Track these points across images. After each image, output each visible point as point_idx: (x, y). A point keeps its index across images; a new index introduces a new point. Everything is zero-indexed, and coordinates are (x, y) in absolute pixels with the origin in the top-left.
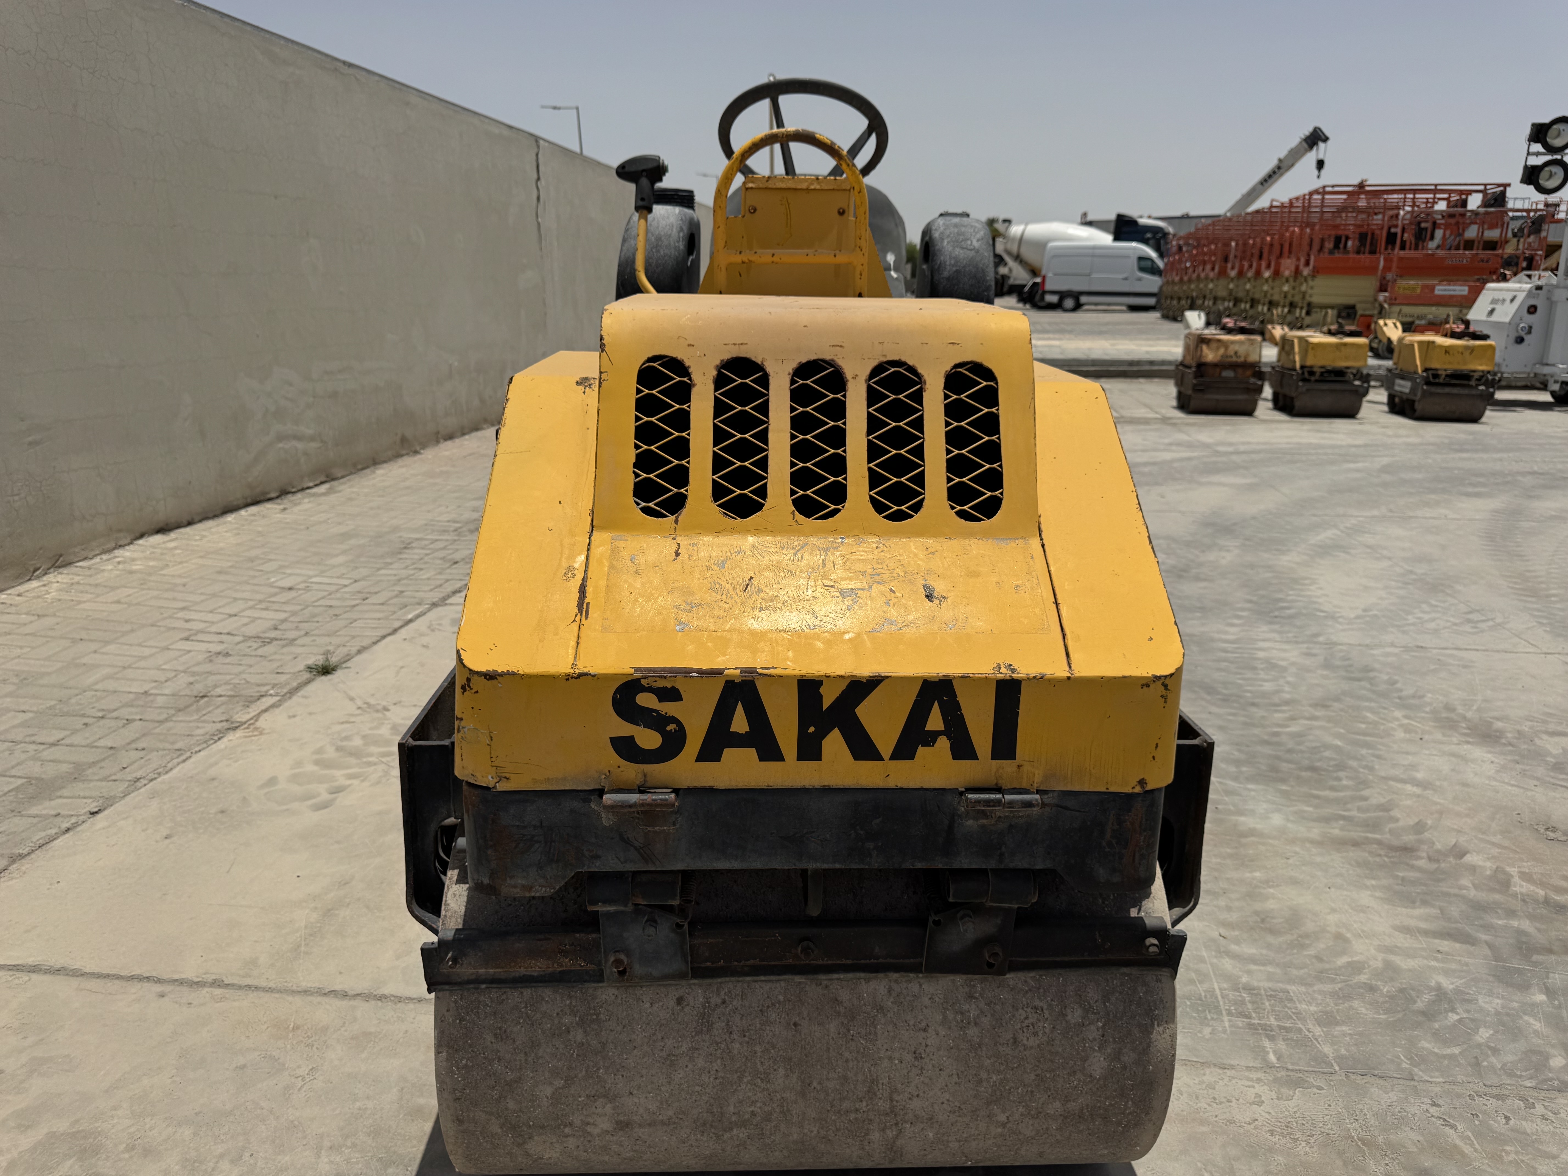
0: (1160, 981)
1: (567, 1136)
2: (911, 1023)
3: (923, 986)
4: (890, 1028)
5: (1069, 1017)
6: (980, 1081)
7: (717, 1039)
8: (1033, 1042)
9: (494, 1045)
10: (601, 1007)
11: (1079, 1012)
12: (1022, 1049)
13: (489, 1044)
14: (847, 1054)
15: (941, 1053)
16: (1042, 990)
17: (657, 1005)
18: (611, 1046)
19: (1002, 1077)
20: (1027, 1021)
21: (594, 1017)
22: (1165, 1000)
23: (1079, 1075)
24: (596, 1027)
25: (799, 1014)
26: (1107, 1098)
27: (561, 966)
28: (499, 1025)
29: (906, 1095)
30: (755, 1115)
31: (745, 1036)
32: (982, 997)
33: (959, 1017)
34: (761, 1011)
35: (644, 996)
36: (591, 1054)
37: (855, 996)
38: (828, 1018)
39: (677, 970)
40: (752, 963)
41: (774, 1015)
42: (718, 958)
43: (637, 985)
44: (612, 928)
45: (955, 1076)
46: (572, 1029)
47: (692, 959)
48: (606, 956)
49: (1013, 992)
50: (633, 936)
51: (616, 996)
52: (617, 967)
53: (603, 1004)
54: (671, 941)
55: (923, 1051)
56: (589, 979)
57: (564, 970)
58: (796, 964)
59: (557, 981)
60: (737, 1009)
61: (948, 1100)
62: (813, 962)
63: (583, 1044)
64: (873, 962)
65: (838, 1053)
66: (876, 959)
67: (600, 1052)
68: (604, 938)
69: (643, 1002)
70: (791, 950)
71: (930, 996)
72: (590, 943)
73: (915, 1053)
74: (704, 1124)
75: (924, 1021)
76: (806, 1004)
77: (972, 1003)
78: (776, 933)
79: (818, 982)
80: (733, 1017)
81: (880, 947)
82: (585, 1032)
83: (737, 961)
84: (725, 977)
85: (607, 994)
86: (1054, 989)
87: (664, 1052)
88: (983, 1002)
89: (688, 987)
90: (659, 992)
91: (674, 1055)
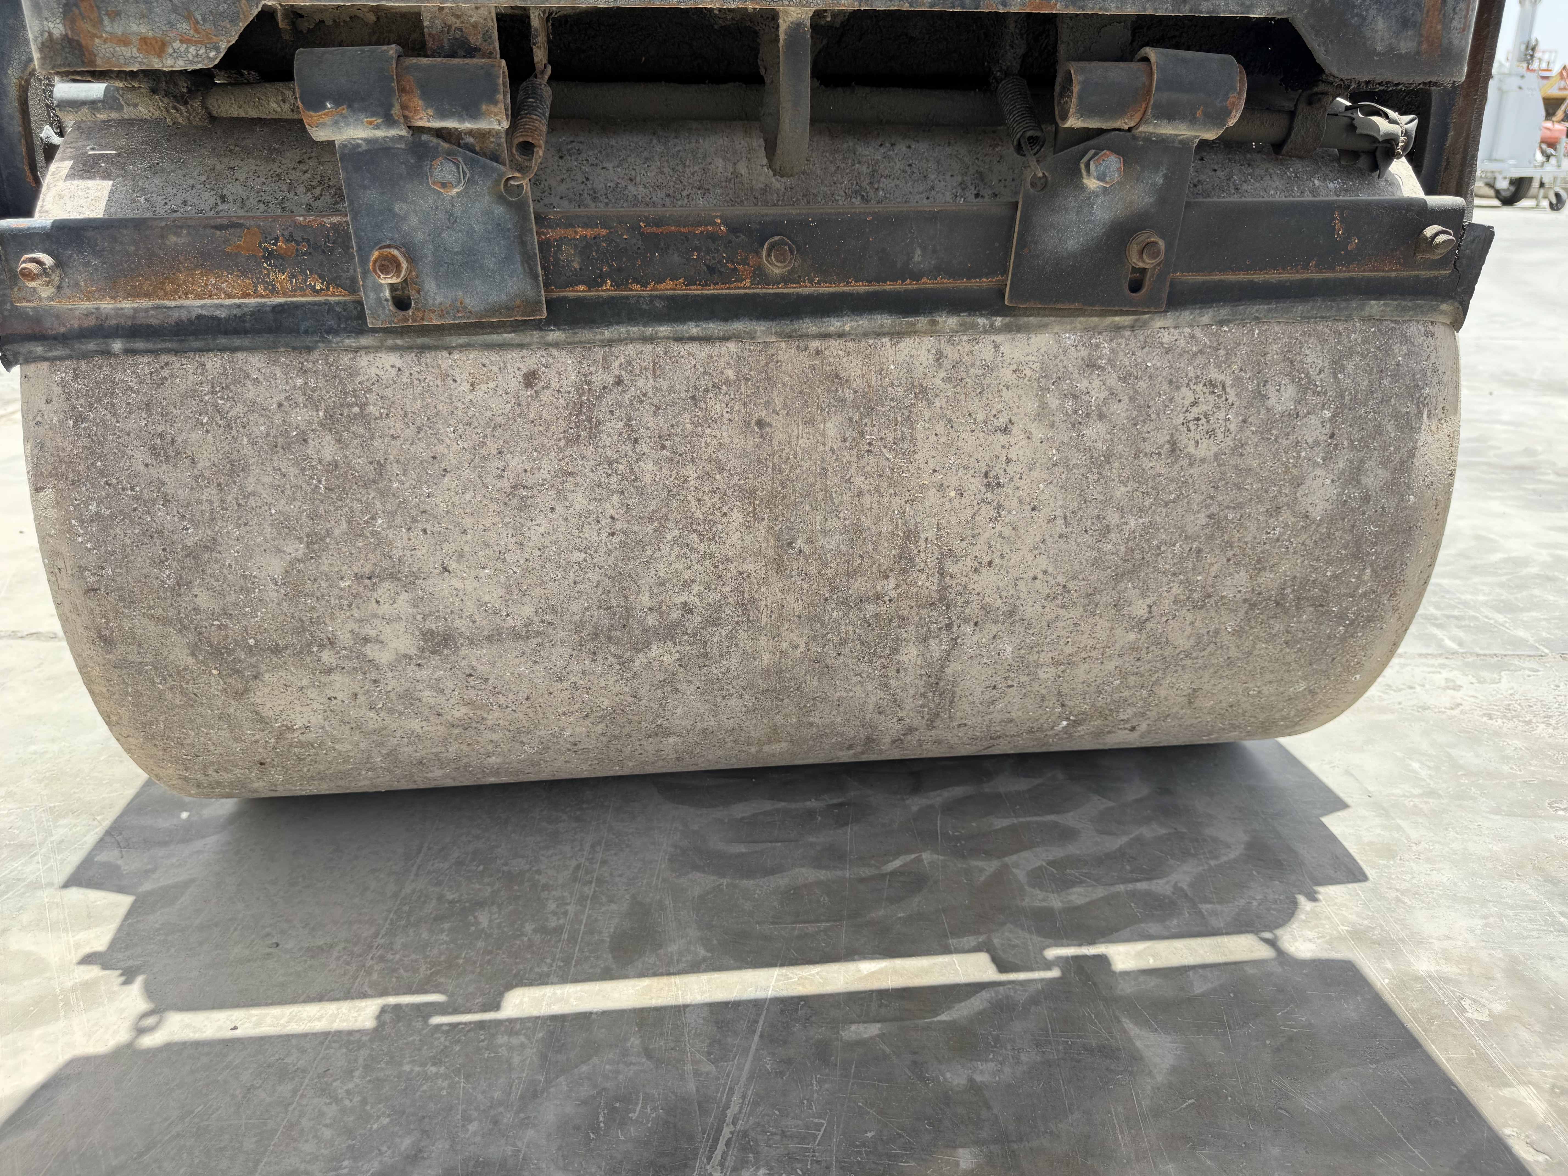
0: (1433, 335)
1: (329, 671)
2: (980, 417)
3: (1002, 348)
4: (940, 428)
5: (1270, 403)
6: (1107, 529)
7: (609, 453)
8: (1206, 449)
9: (152, 471)
10: (370, 390)
11: (1290, 391)
12: (1185, 462)
13: (142, 468)
14: (859, 480)
15: (1035, 474)
16: (1222, 352)
17: (483, 387)
18: (396, 469)
19: (1146, 520)
20: (1195, 409)
21: (356, 410)
22: (1441, 369)
23: (1286, 516)
24: (362, 430)
25: (767, 404)
26: (1329, 563)
27: (274, 291)
28: (159, 430)
29: (969, 562)
30: (690, 612)
31: (663, 447)
32: (1113, 367)
33: (1069, 404)
34: (693, 398)
35: (457, 370)
36: (355, 487)
37: (872, 367)
38: (822, 410)
39: (516, 296)
40: (669, 288)
41: (718, 406)
42: (600, 276)
43: (440, 342)
44: (368, 192)
45: (1060, 521)
46: (311, 435)
47: (546, 275)
48: (364, 261)
49: (1169, 356)
50: (415, 211)
51: (400, 370)
52: (384, 270)
53: (373, 384)
54: (499, 225)
55: (1002, 472)
56: (335, 327)
57: (281, 305)
58: (758, 294)
59: (270, 331)
60: (645, 395)
61: (1045, 572)
62: (791, 289)
63: (336, 466)
64: (910, 285)
65: (843, 478)
66: (916, 277)
67: (374, 481)
68: (354, 219)
69: (455, 381)
70: (747, 258)
71: (1014, 367)
72: (328, 236)
73: (986, 475)
74: (595, 636)
75: (1004, 414)
76: (779, 385)
77: (1094, 377)
78: (717, 217)
79: (802, 345)
80: (638, 410)
81: (924, 249)
82: (339, 441)
83: (638, 283)
84: (618, 323)
85: (381, 366)
86: (1243, 350)
87: (506, 480)
88: (1114, 375)
89: (544, 353)
90: (487, 362)
91: (525, 487)
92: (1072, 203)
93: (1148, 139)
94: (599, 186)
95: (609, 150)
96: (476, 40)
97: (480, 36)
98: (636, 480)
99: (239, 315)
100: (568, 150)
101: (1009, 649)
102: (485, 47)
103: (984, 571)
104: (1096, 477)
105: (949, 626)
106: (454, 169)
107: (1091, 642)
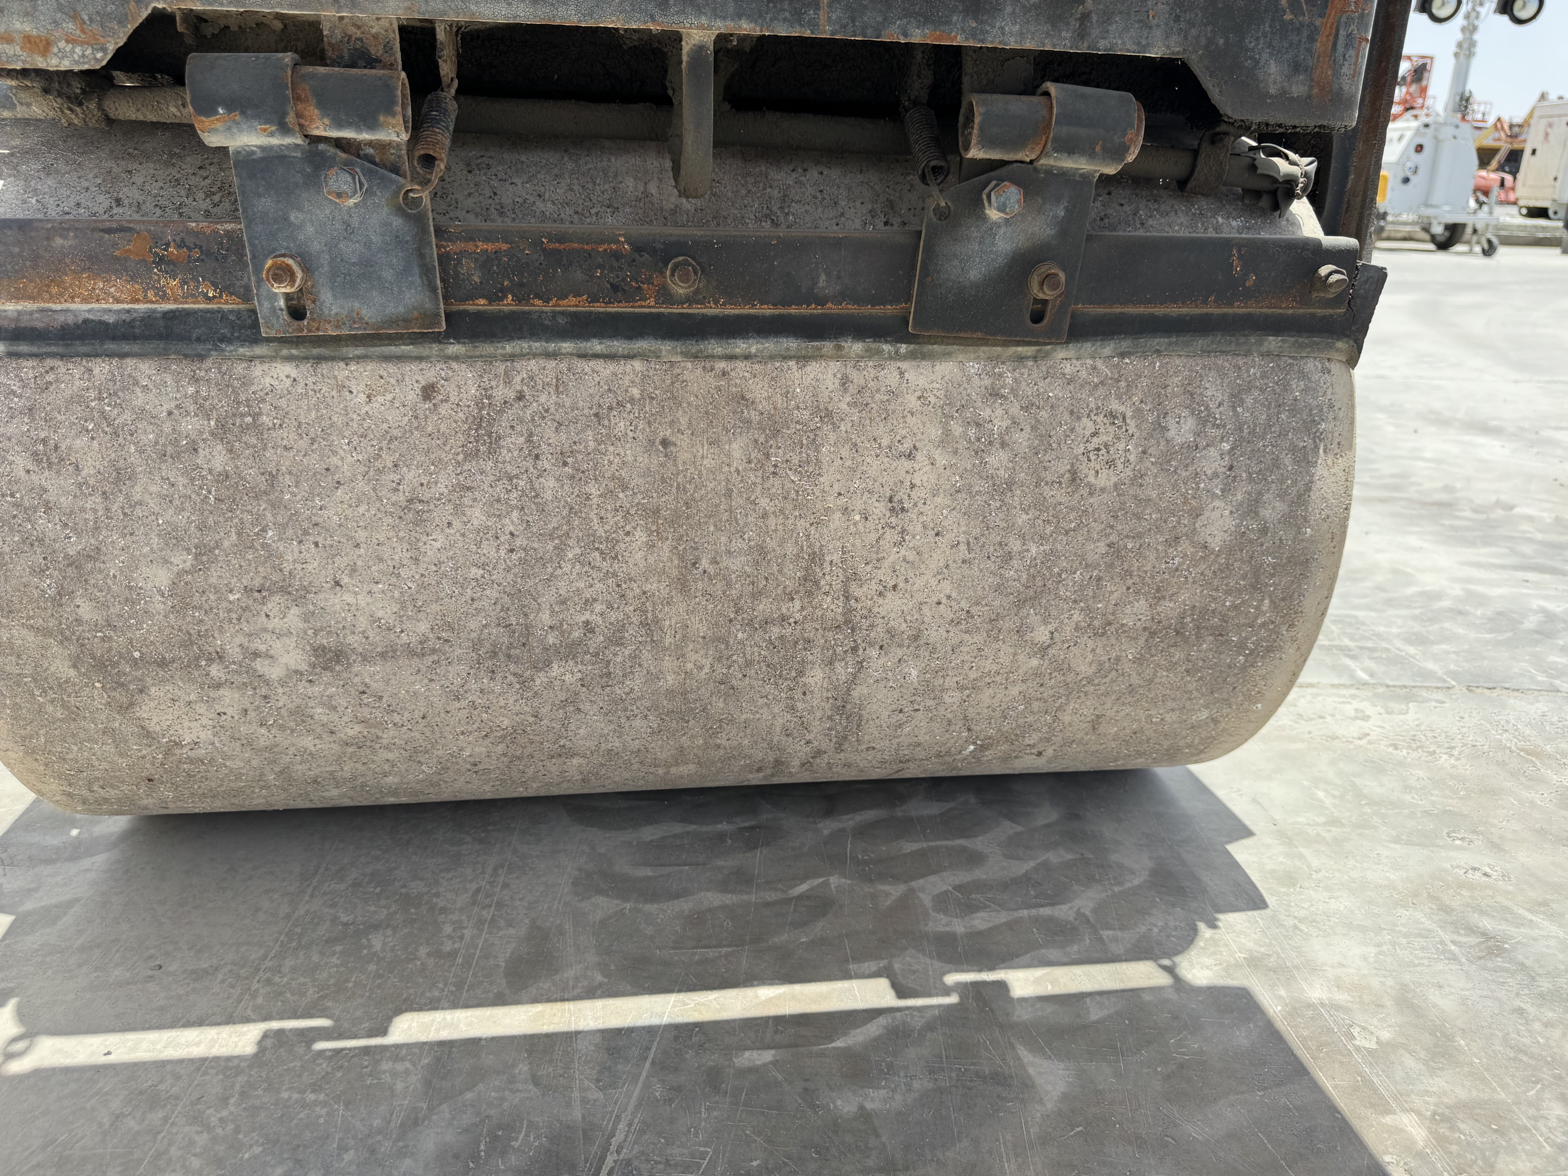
0: (1329, 372)
1: (218, 686)
2: (885, 442)
3: (907, 375)
4: (845, 452)
5: (1171, 434)
6: (1009, 556)
7: (509, 468)
8: (1106, 479)
9: (34, 477)
10: (263, 400)
11: (1189, 424)
12: (1085, 492)
13: (22, 474)
14: (764, 502)
15: (939, 500)
16: (1123, 384)
17: (380, 399)
18: (288, 480)
19: (1047, 548)
20: (1095, 440)
21: (249, 419)
22: (1337, 405)
23: (1185, 546)
24: (254, 441)
25: (672, 423)
26: (1228, 593)
27: (164, 298)
28: (43, 435)
29: (874, 586)
30: (592, 631)
31: (565, 464)
32: (1016, 396)
33: (972, 432)
34: (596, 415)
35: (354, 381)
36: (246, 498)
37: (778, 390)
38: (728, 431)
39: (414, 308)
40: (572, 304)
41: (622, 424)
42: (501, 291)
43: (337, 353)
44: (263, 200)
45: (963, 547)
46: (202, 446)
47: (445, 288)
48: (258, 270)
49: (1071, 387)
50: (311, 221)
51: (295, 380)
52: (278, 278)
53: (267, 394)
54: (397, 237)
55: (906, 497)
56: (229, 335)
57: (172, 311)
58: (663, 314)
59: (160, 337)
60: (547, 411)
61: (949, 597)
62: (697, 310)
63: (227, 477)
64: (815, 310)
65: (748, 499)
66: (821, 302)
67: (265, 492)
68: (248, 227)
69: (351, 392)
70: (651, 277)
71: (919, 394)
72: (221, 243)
73: (890, 501)
74: (494, 654)
75: (908, 440)
76: (685, 405)
77: (997, 405)
78: (620, 235)
79: (708, 365)
80: (540, 425)
81: (828, 275)
82: (230, 451)
83: (540, 298)
84: (519, 338)
85: (275, 376)
86: (1145, 382)
87: (401, 494)
88: (1016, 404)
89: (444, 366)
90: (385, 374)
91: (421, 501)
92: (975, 233)
93: (1049, 172)
94: (507, 200)
95: (519, 166)
96: (376, 51)
97: (381, 48)
98: (536, 496)
99: (128, 320)
100: (478, 165)
101: (914, 673)
102: (386, 58)
103: (889, 595)
104: (998, 504)
105: (854, 649)
106: (349, 179)
107: (995, 667)
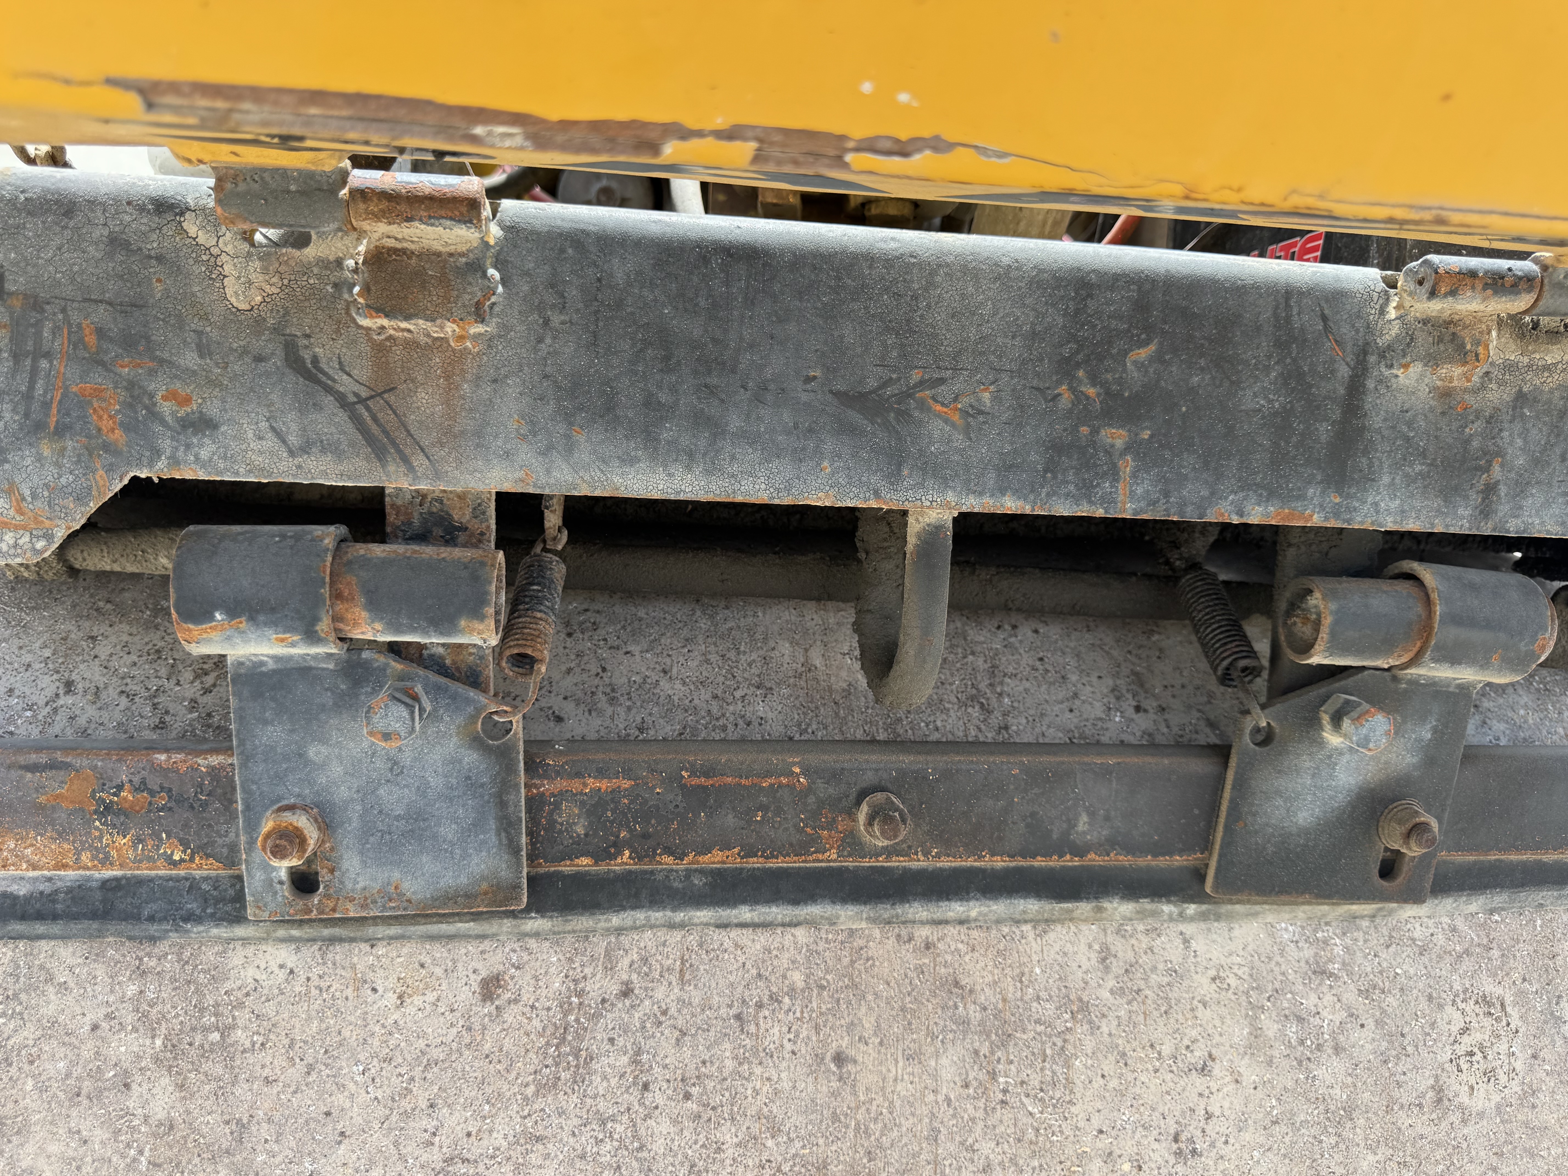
2: (1167, 1049)
3: (1194, 944)
4: (1108, 1066)
7: (602, 1105)
8: (1484, 1098)
10: (241, 1005)
12: (1455, 1117)
14: (986, 1147)
15: (1247, 1136)
16: (1495, 953)
17: (418, 1000)
18: (265, 1131)
20: (1466, 1039)
21: (215, 1037)
24: (219, 1070)
25: (850, 1027)
27: (106, 861)
31: (687, 1096)
32: (1350, 974)
33: (1292, 1030)
34: (738, 1017)
35: (381, 973)
36: (197, 1160)
37: (1008, 971)
38: (934, 1037)
39: (483, 878)
40: (715, 859)
41: (776, 1030)
42: (615, 845)
43: (359, 934)
44: (270, 728)
46: (138, 1078)
47: (532, 844)
48: (252, 826)
49: (1425, 959)
50: (339, 757)
51: (292, 972)
53: (248, 994)
54: (468, 778)
55: (1199, 1133)
56: (198, 912)
57: (117, 879)
58: (847, 868)
59: (94, 916)
60: (664, 1012)
62: (897, 863)
63: (171, 1127)
64: (1070, 861)
65: (962, 1143)
66: (1079, 851)
67: (227, 1152)
68: (244, 765)
69: (374, 990)
70: (834, 820)
71: (1212, 973)
72: (201, 785)
73: (1176, 1140)
75: (1201, 1045)
76: (870, 997)
77: (1325, 989)
78: (794, 762)
79: (904, 933)
80: (653, 1036)
81: (1092, 814)
82: (181, 1087)
83: (671, 854)
84: (634, 908)
85: (263, 966)
86: (1524, 949)
87: (436, 1149)
88: (1352, 987)
89: (516, 946)
90: (427, 960)
91: (465, 1161)
92: (1307, 763)
94: (620, 680)
95: (636, 623)
96: (461, 515)
97: (468, 512)
98: (641, 1148)
99: (48, 891)
102: (474, 529)
104: (1333, 1140)
106: (406, 711)
